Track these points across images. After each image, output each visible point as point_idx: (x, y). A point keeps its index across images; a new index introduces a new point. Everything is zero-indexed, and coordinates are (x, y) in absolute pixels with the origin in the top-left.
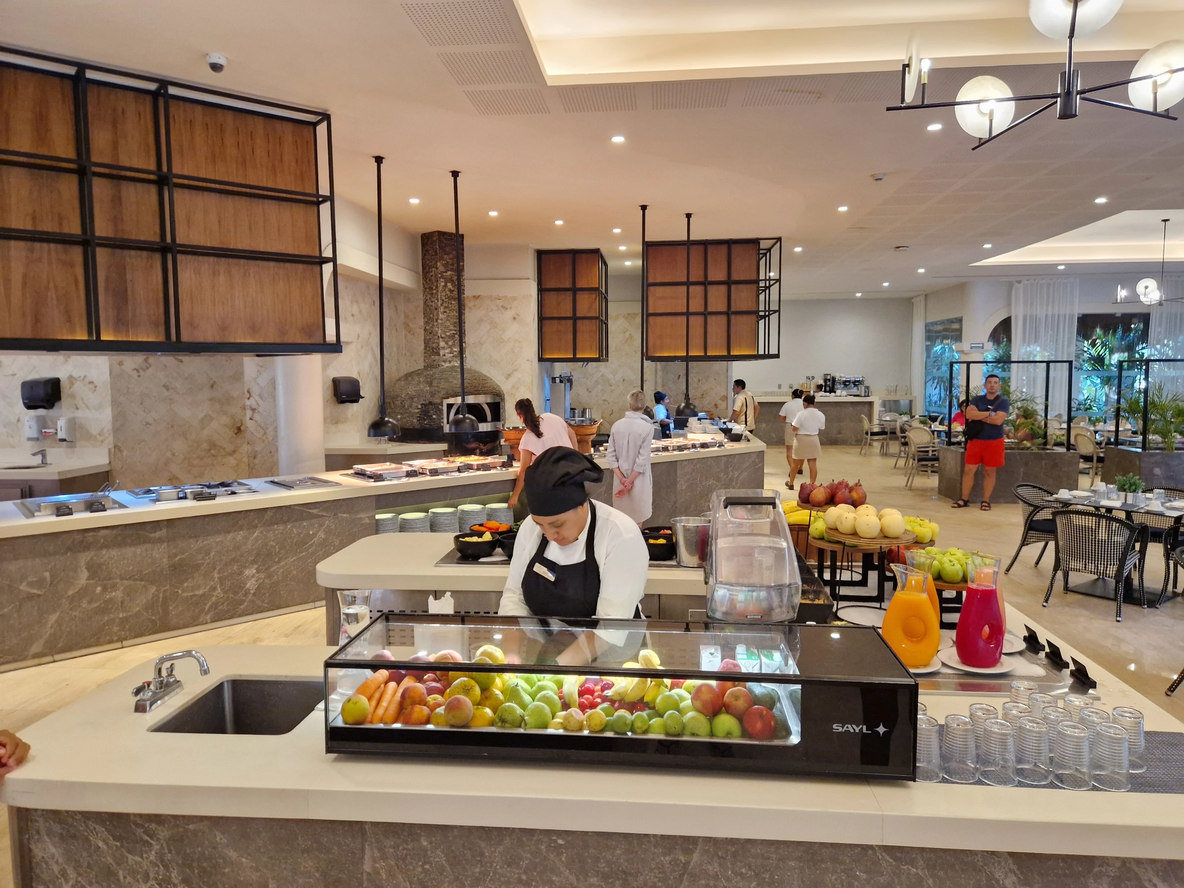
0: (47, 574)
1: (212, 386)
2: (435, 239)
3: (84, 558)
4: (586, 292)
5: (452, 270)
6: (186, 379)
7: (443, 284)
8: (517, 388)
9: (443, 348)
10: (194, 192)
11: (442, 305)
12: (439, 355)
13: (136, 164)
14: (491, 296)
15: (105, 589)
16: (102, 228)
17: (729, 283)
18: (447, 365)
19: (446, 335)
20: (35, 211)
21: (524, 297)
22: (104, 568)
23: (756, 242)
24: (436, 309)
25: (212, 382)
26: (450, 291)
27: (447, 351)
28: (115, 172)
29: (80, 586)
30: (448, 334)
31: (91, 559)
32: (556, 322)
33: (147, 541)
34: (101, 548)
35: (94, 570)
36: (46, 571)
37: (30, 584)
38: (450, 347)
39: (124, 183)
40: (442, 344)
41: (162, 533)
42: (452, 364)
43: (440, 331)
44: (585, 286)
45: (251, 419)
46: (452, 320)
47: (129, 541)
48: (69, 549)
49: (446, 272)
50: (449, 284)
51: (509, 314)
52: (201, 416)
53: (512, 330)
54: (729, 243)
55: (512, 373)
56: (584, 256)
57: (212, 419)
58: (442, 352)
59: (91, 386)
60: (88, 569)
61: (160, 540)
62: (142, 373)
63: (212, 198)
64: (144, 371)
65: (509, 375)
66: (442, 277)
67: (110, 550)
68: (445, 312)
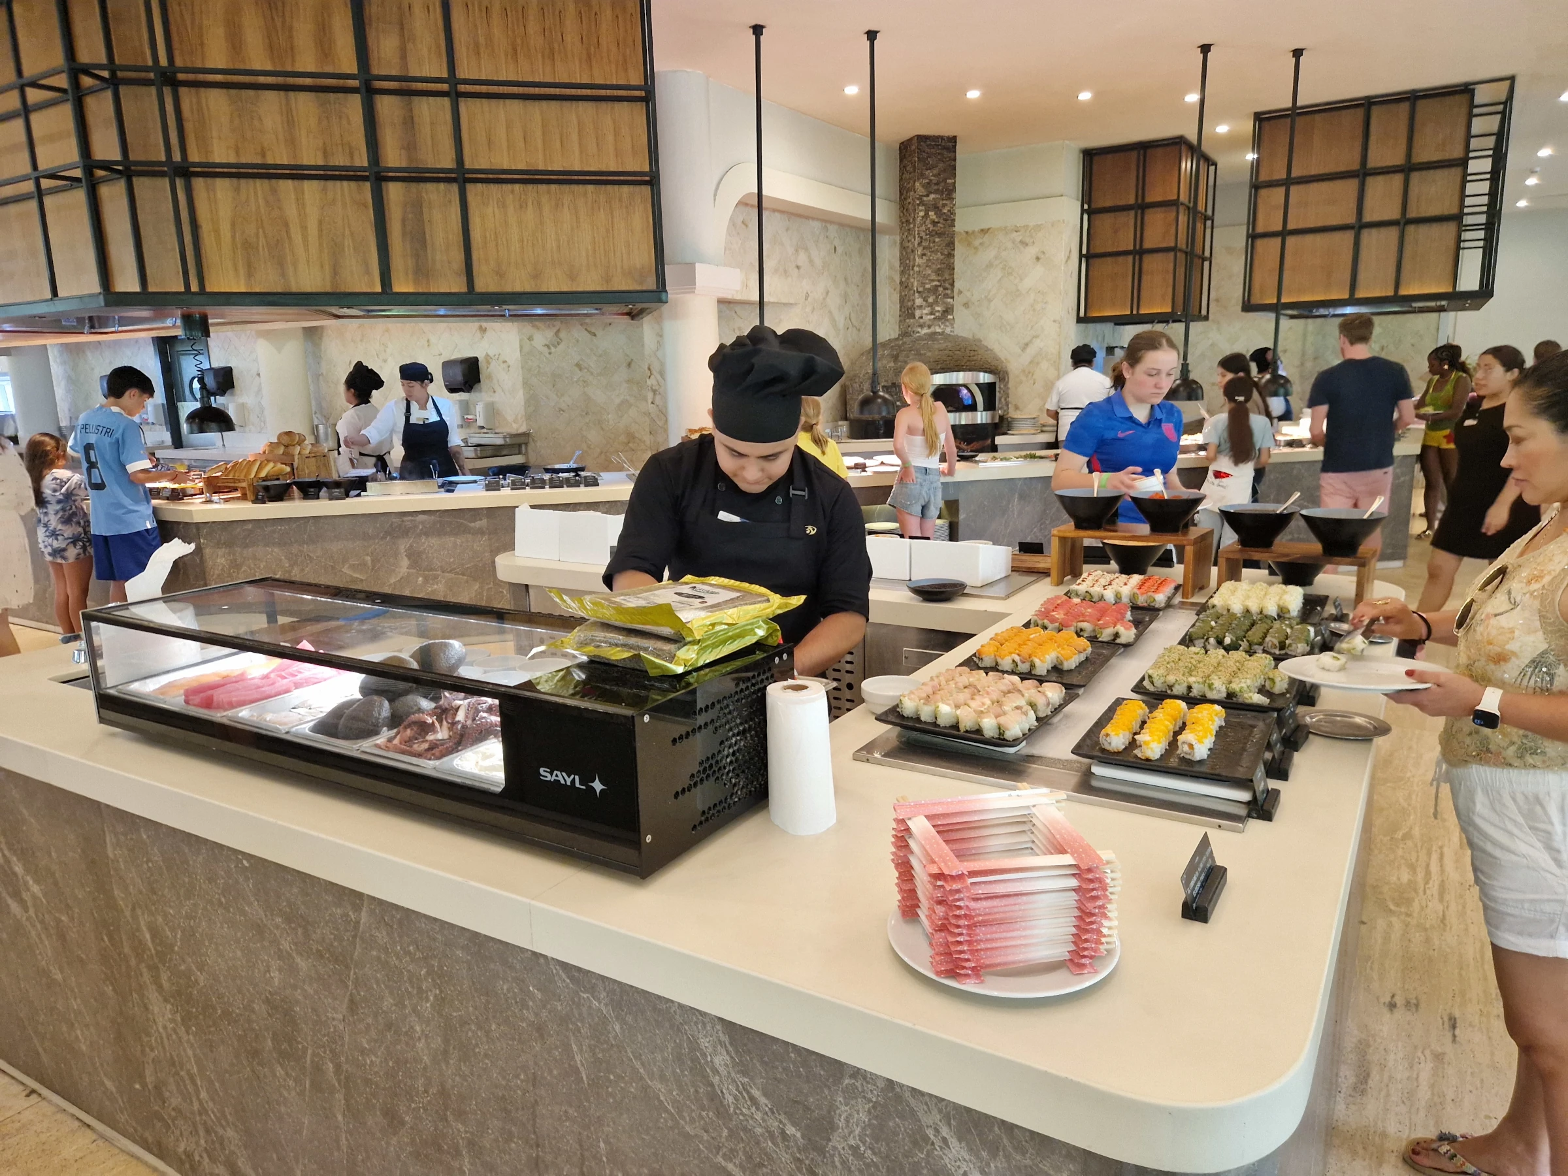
0: (368, 558)
1: (629, 365)
2: (913, 147)
3: (403, 545)
4: (1159, 209)
5: (936, 192)
6: (601, 356)
7: (922, 214)
8: (1038, 363)
9: (920, 307)
10: (494, 102)
11: (919, 244)
12: (914, 318)
13: (426, 72)
14: (1006, 228)
15: (426, 579)
16: (393, 157)
17: (1408, 169)
18: (925, 331)
19: (925, 289)
20: (324, 143)
21: (1053, 225)
22: (424, 556)
23: (1466, 90)
24: (913, 251)
25: (629, 360)
26: (934, 223)
27: (925, 312)
28: (404, 85)
29: (401, 575)
30: (928, 286)
31: (411, 546)
32: (1109, 260)
33: (466, 530)
34: (419, 535)
35: (415, 557)
36: (368, 555)
37: (352, 567)
38: (931, 305)
39: (416, 99)
40: (919, 301)
41: (482, 523)
42: (932, 329)
43: (916, 284)
44: (1159, 199)
45: (652, 403)
46: (934, 266)
47: (448, 529)
48: (387, 533)
49: (927, 196)
50: (931, 213)
51: (1032, 251)
52: (617, 401)
53: (1035, 276)
54: (1413, 98)
55: (1031, 341)
56: (1160, 151)
57: (630, 405)
58: (918, 313)
59: (505, 365)
60: (409, 556)
61: (481, 532)
62: (553, 349)
63: (515, 106)
64: (555, 347)
65: (1027, 345)
66: (922, 203)
67: (430, 539)
68: (924, 255)
